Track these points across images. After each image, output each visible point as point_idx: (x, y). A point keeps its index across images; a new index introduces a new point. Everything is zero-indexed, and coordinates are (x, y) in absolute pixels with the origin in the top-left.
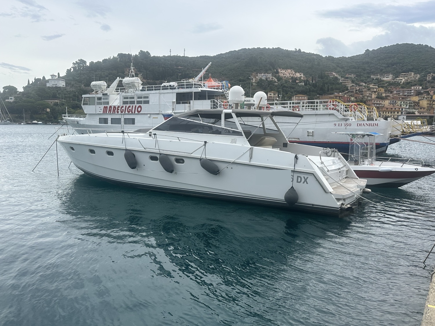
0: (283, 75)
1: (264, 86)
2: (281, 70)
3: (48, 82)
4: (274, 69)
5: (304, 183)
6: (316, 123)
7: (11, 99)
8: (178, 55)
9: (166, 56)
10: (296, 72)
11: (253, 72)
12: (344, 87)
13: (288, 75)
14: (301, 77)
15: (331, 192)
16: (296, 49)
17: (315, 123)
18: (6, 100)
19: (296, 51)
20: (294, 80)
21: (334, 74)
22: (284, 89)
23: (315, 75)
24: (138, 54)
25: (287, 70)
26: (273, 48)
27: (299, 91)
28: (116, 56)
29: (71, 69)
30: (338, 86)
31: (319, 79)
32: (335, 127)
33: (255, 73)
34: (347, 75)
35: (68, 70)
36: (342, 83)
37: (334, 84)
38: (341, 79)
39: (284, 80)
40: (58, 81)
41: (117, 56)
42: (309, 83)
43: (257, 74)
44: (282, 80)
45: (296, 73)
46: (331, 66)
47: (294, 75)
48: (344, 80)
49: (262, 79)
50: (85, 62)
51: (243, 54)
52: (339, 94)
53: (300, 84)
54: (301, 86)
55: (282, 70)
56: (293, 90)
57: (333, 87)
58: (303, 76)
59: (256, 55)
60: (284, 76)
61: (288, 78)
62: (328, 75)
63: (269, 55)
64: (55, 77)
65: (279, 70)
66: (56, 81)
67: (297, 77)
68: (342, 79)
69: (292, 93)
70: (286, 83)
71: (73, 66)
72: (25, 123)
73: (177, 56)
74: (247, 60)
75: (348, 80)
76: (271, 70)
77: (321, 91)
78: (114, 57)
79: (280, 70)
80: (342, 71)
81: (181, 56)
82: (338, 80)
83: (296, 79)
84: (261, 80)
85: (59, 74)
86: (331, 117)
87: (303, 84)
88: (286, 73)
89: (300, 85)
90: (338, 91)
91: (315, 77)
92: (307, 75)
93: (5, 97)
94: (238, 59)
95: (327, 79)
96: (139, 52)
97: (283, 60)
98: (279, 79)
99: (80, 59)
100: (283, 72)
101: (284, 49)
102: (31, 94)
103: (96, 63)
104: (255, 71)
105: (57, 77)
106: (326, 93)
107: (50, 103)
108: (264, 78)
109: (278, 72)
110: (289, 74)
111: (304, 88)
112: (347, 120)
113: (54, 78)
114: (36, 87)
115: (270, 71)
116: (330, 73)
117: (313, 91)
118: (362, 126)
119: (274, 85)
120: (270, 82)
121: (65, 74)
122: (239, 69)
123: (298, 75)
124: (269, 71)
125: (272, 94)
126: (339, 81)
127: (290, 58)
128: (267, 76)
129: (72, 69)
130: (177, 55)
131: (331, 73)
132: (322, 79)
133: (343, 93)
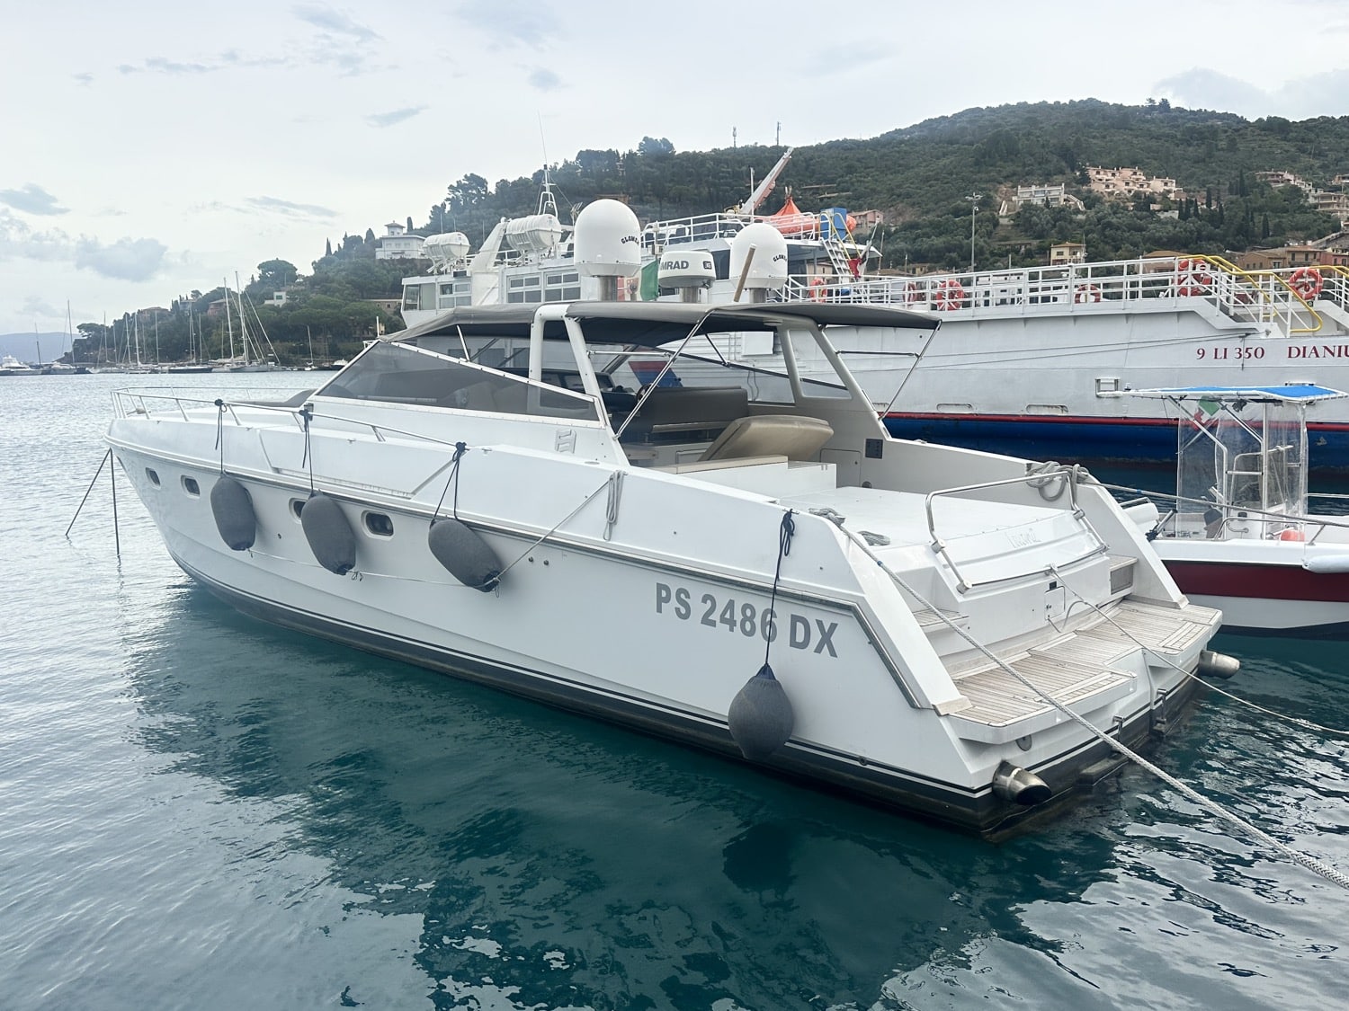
0: (1104, 186)
1: (1037, 225)
2: (1098, 173)
3: (381, 247)
4: (1073, 170)
5: (818, 650)
6: (1130, 346)
7: (280, 298)
8: (758, 145)
9: (722, 149)
10: (1149, 177)
11: (1001, 183)
12: (1324, 222)
13: (1123, 187)
14: (1169, 192)
15: (935, 709)
16: (1151, 101)
17: (1126, 346)
18: (267, 302)
19: (1152, 108)
20: (1143, 201)
21: (1287, 176)
22: (1107, 233)
23: (1219, 184)
24: (635, 149)
25: (1118, 169)
26: (1071, 101)
27: (1160, 238)
28: (572, 158)
29: (444, 206)
30: (1299, 218)
31: (1234, 197)
32: (1203, 363)
33: (1010, 184)
34: (1337, 179)
35: (435, 207)
36: (1316, 206)
37: (1287, 211)
38: (1313, 192)
39: (1107, 204)
40: (407, 241)
41: (577, 159)
42: (1196, 210)
43: (1015, 189)
44: (1102, 203)
45: (1152, 179)
46: (1279, 151)
47: (1142, 186)
48: (1323, 197)
49: (1032, 205)
50: (480, 182)
51: (968, 126)
52: (1305, 244)
53: (1163, 216)
54: (1167, 223)
55: (1102, 173)
56: (1137, 237)
57: (1284, 220)
58: (1176, 189)
59: (1012, 127)
60: (1109, 190)
61: (1123, 196)
62: (1264, 183)
63: (1055, 124)
64: (398, 230)
65: (1092, 173)
66: (402, 242)
67: (1152, 193)
68: (1319, 192)
69: (1135, 245)
70: (1115, 213)
71: (450, 197)
72: (313, 367)
73: (755, 148)
74: (983, 144)
75: (1339, 197)
76: (1062, 172)
77: (1238, 238)
78: (566, 162)
79: (1095, 173)
80: (1320, 167)
81: (769, 146)
82: (1302, 196)
83: (1150, 199)
84: (1028, 206)
85: (409, 220)
86: (1185, 321)
87: (1176, 215)
88: (1114, 180)
89: (1166, 218)
90: (1300, 234)
91: (1219, 190)
92: (1190, 184)
93: (262, 292)
94: (952, 144)
95: (1262, 197)
96: (640, 144)
97: (1104, 137)
98: (1091, 201)
99: (469, 175)
100: (1106, 177)
101: (1111, 104)
102: (333, 281)
103: (514, 183)
104: (1007, 178)
105: (405, 231)
106: (1256, 243)
107: (384, 308)
108: (1037, 201)
109: (1086, 180)
110: (1127, 184)
111: (1177, 229)
112: (1247, 333)
113: (395, 233)
114: (346, 261)
115: (1059, 178)
116: (1273, 175)
117: (1210, 238)
118: (1307, 355)
119: (1071, 221)
120: (1060, 212)
121: (429, 221)
122: (954, 176)
123: (1157, 185)
124: (1055, 177)
125: (1066, 252)
126: (1306, 201)
127: (1131, 130)
128: (1049, 192)
129: (447, 203)
130: (756, 143)
131: (1278, 176)
132: (1241, 196)
133: (1319, 241)
